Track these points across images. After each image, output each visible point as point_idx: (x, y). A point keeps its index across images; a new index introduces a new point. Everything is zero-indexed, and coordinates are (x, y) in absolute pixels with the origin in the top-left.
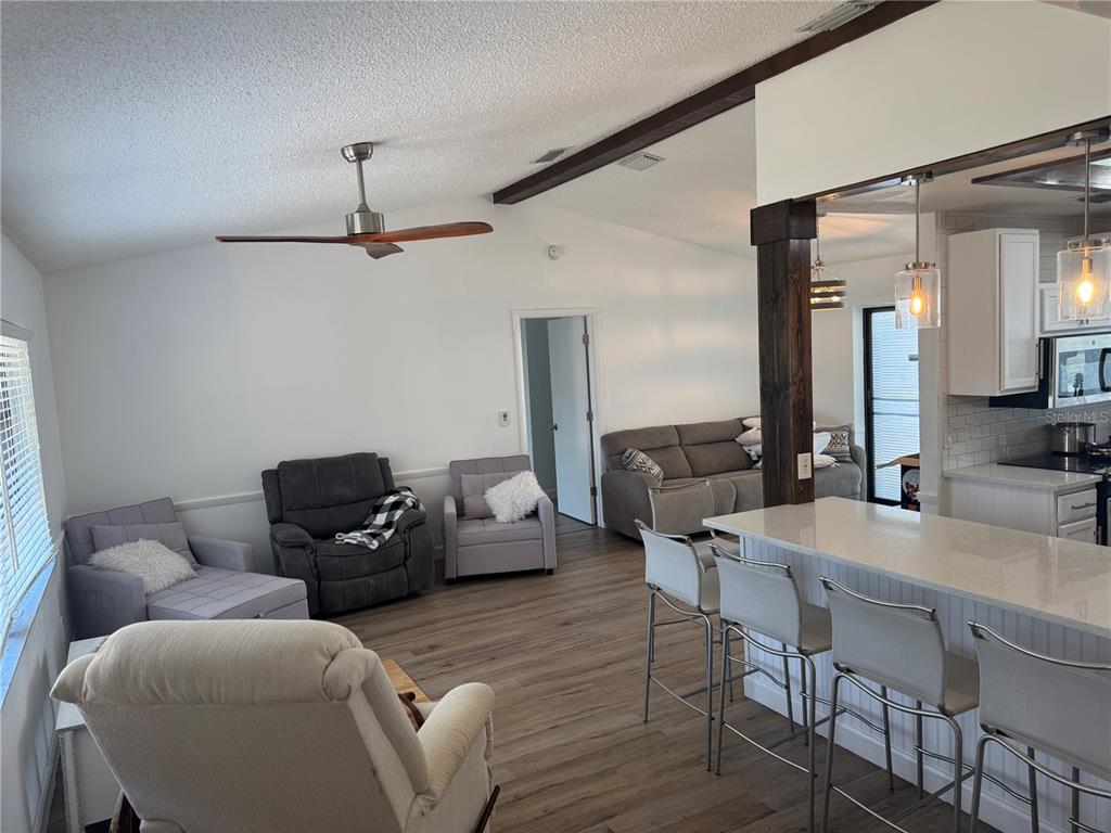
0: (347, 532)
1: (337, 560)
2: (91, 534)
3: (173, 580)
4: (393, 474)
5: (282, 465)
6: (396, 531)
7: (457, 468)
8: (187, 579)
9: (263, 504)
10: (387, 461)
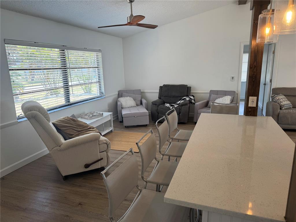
0: (167, 103)
1: (162, 109)
2: (122, 95)
3: (130, 106)
4: (191, 91)
5: (164, 85)
6: (179, 106)
7: (212, 92)
8: (134, 107)
9: (158, 94)
10: (190, 87)
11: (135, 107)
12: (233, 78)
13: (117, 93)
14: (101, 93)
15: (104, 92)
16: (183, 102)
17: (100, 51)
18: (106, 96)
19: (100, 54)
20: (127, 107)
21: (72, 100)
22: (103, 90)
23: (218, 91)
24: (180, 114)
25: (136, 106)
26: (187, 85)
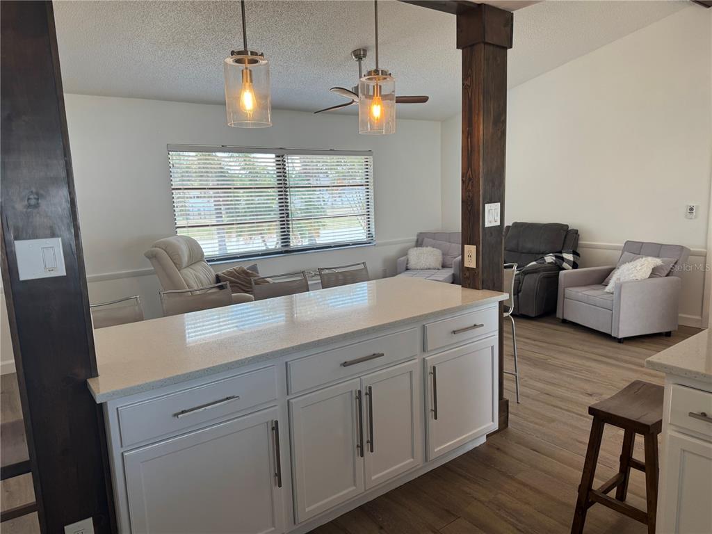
7: (629, 246)
10: (576, 232)
11: (438, 269)
12: (691, 209)
13: (415, 238)
14: (370, 235)
15: (374, 233)
16: (534, 265)
17: (369, 152)
18: (379, 242)
19: (370, 159)
20: (418, 267)
21: (295, 243)
22: (373, 230)
23: (643, 243)
24: (520, 294)
25: (440, 268)
26: (567, 226)
